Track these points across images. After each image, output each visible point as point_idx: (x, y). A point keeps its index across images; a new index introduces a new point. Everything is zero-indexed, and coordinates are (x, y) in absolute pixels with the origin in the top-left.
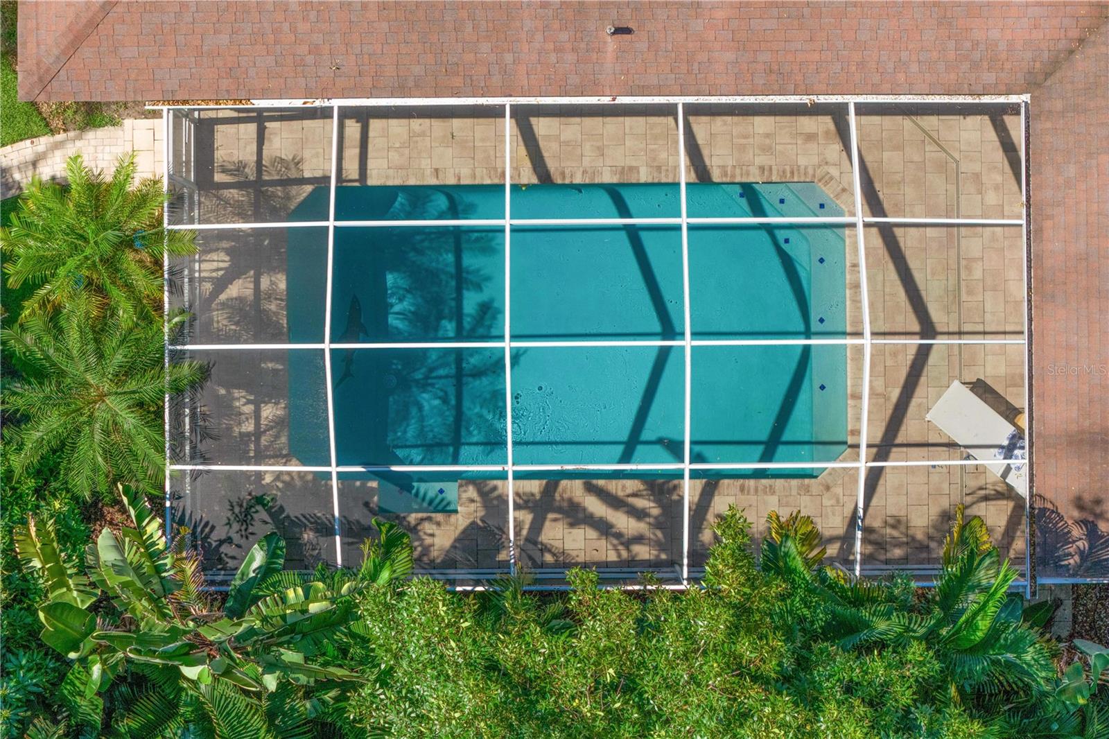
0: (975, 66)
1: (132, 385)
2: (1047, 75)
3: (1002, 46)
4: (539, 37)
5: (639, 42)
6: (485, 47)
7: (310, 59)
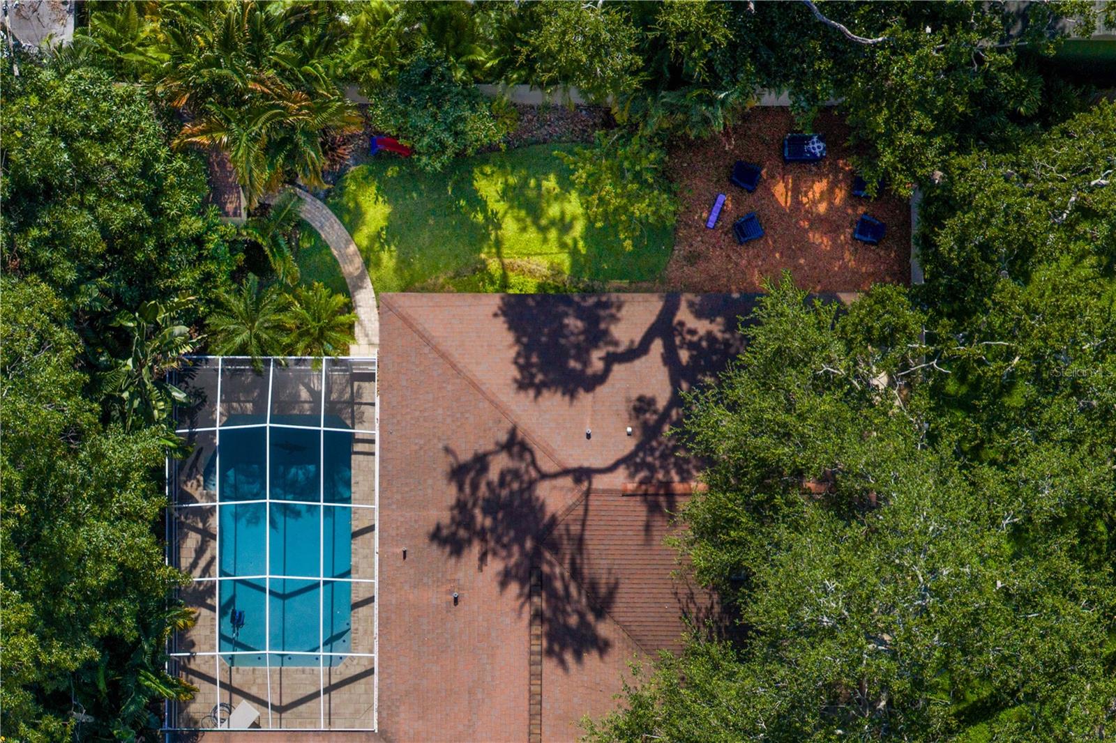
0: (389, 707)
1: (254, 342)
2: (385, 739)
3: (397, 719)
4: (402, 519)
5: (400, 562)
6: (398, 496)
7: (395, 421)
